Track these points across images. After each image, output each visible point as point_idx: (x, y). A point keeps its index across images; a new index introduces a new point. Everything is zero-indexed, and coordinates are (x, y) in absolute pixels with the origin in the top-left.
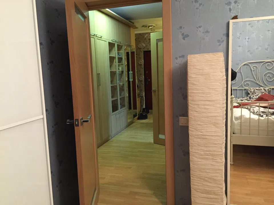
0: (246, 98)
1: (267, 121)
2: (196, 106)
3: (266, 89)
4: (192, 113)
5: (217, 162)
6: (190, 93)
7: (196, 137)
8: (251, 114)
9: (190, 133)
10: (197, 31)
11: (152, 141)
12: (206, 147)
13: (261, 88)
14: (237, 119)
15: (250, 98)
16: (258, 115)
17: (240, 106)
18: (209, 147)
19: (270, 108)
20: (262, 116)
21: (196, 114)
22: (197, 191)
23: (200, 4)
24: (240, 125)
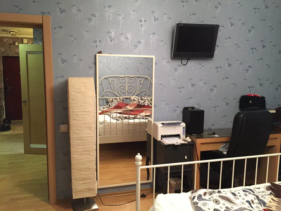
0: (106, 106)
1: (122, 125)
2: (75, 116)
3: (120, 98)
4: (73, 122)
5: (91, 155)
6: (71, 106)
7: (76, 139)
8: (111, 119)
9: (71, 136)
10: (73, 58)
11: (22, 151)
12: (84, 145)
13: (117, 98)
14: (101, 123)
15: (110, 106)
16: (115, 119)
17: (102, 113)
18: (85, 145)
19: (123, 114)
20: (119, 120)
21: (75, 122)
22: (77, 180)
23: (75, 39)
24: (103, 128)
